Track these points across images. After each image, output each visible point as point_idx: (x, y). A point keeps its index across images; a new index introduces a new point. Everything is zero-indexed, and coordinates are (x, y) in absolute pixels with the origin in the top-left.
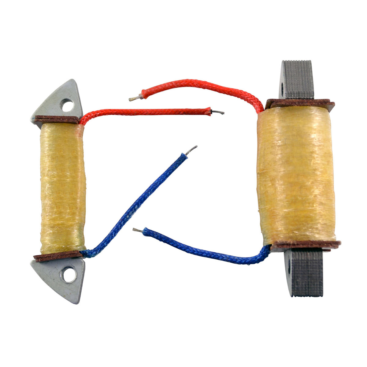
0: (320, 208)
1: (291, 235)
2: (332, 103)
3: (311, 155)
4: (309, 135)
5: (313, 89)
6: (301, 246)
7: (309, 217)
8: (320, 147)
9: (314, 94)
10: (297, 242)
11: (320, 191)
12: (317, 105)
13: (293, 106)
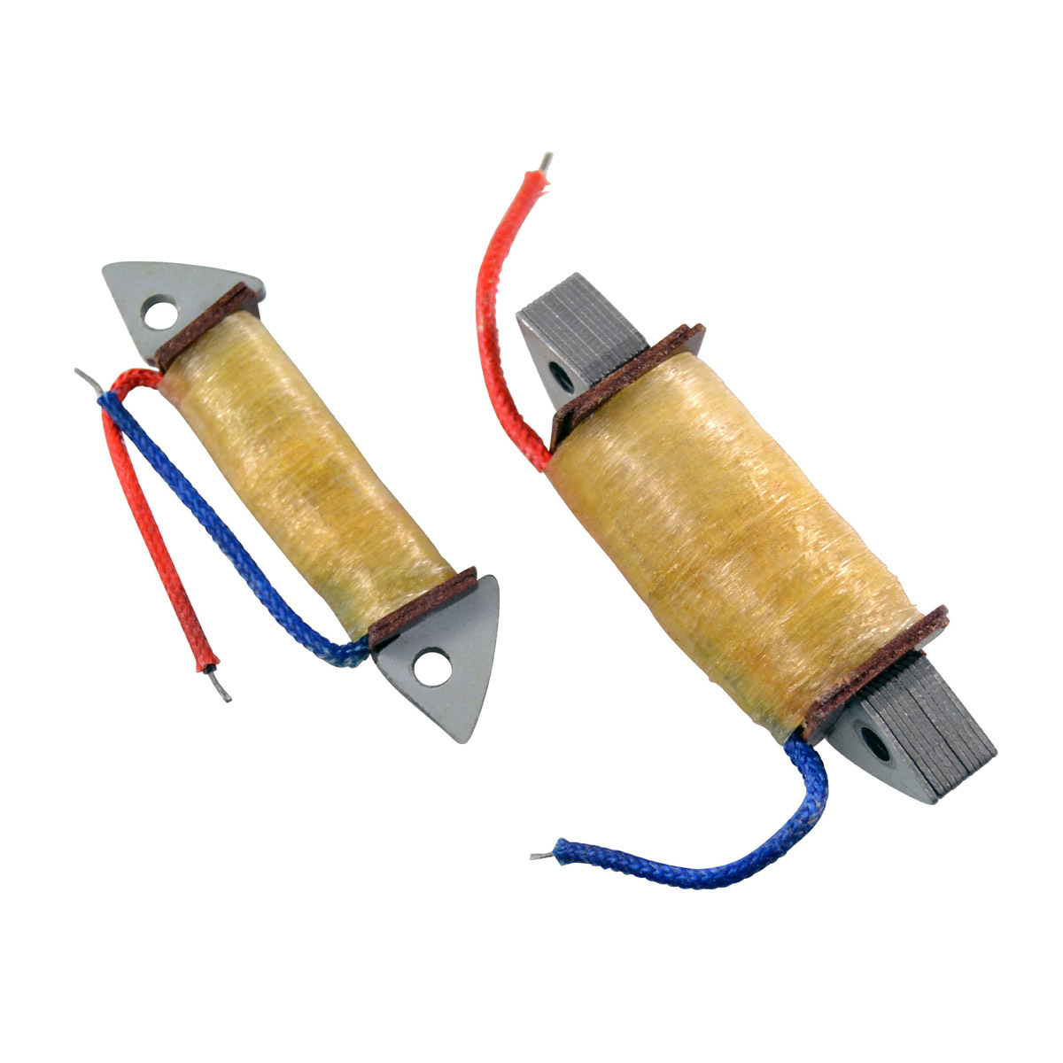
0: (845, 565)
1: (832, 666)
2: (695, 327)
3: (741, 468)
4: (702, 427)
5: (631, 327)
6: (874, 673)
7: (840, 602)
8: (746, 438)
9: (641, 336)
10: (857, 670)
11: (817, 530)
12: (669, 353)
13: (620, 390)
